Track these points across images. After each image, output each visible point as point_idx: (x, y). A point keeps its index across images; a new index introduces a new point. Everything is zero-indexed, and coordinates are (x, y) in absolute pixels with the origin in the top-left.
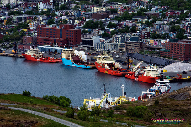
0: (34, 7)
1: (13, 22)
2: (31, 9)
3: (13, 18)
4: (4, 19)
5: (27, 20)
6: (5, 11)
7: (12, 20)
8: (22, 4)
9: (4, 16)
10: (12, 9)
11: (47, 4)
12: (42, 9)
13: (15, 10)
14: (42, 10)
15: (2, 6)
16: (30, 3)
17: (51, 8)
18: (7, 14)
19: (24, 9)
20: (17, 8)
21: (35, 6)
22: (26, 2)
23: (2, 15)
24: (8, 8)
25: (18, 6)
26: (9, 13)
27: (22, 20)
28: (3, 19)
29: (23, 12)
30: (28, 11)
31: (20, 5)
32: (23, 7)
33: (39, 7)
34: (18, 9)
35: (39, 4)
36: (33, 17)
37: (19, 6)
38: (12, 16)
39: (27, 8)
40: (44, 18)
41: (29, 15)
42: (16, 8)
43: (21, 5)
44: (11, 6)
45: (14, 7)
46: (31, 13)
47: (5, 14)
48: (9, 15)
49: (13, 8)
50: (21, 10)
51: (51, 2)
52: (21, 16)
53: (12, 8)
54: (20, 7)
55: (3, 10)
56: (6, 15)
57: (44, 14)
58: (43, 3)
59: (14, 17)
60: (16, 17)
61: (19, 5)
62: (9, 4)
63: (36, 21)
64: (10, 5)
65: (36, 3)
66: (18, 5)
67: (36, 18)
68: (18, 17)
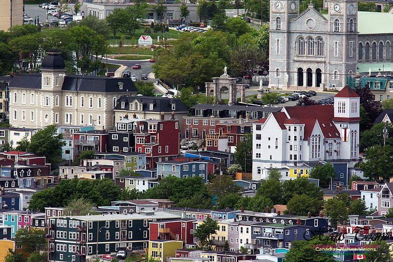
0: (224, 155)
1: (55, 256)
2: (202, 167)
3: (54, 227)
4: (1, 234)
5: (151, 242)
6: (20, 181)
7: (44, 242)
8: (146, 130)
9: (3, 216)
10: (68, 164)
11: (317, 130)
12: (274, 166)
13: (88, 175)
14: (274, 173)
15: (7, 147)
16: (201, 122)
17: (341, 165)
18: (23, 203)
19: (152, 164)
20: (102, 162)
21: (230, 145)
22: (168, 118)
24: (41, 162)
25: (115, 148)
26: (39, 197)
27: (112, 246)
29: (142, 186)
30: (171, 180)
31: (126, 139)
32: (149, 150)
33: (255, 151)
34: (111, 163)
35: (255, 132)
36: (190, 225)
37: (120, 143)
38: (54, 215)
39: (174, 156)
40: (269, 230)
41: (175, 206)
42: (100, 157)
43: (131, 140)
44: (68, 147)
45: (84, 154)
46: (189, 195)
47: (11, 204)
48: (37, 205)
49: (77, 162)
50: (126, 174)
51: (341, 120)
52: (108, 218)
53: (70, 157)
54: (125, 149)
55: (5, 173)
56: (16, 208)
57: (276, 200)
58: (283, 128)
59: (62, 223)
60: (74, 224)
61: (121, 136)
63: (209, 250)
64: (60, 136)
65: (240, 122)
66: (115, 137)
67: (211, 227)
68: (87, 219)
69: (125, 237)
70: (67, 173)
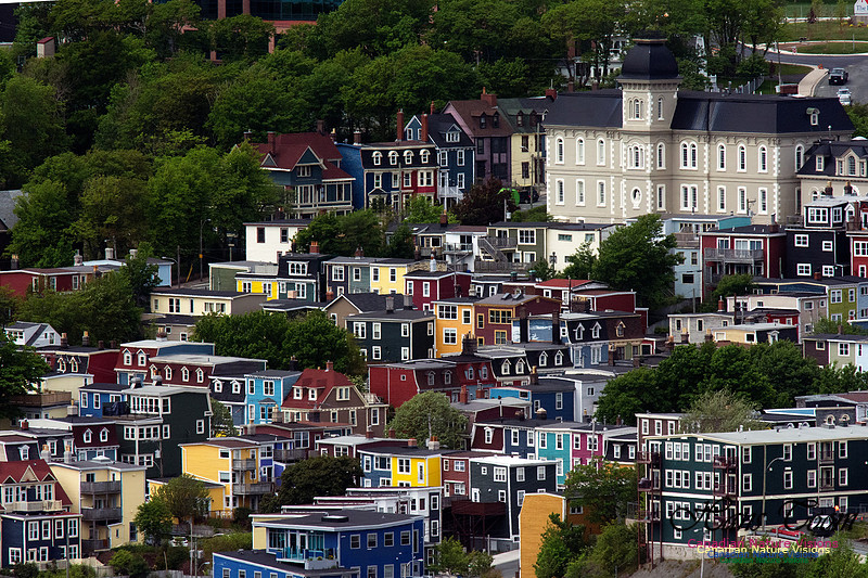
1: (662, 530)
3: (659, 461)
4: (531, 480)
6: (575, 350)
7: (637, 498)
9: (536, 436)
10: (688, 307)
13: (738, 335)
15: (542, 270)
18: (583, 404)
20: (773, 302)
23: (510, 414)
24: (623, 304)
25: (803, 268)
26: (622, 387)
28: (501, 475)
31: (828, 246)
34: (793, 303)
37: (815, 256)
38: (659, 432)
42: (767, 291)
43: (843, 244)
44: (690, 265)
45: (727, 283)
47: (554, 405)
48: (617, 408)
49: (710, 303)
50: (831, 330)
52: (788, 436)
53: (695, 290)
54: (827, 270)
55: (540, 332)
56: (568, 415)
59: (676, 450)
60: (708, 453)
61: (817, 238)
62: (649, 223)
64: (670, 242)
66: (801, 242)
68: (743, 439)
69: (830, 483)
70: (687, 330)
